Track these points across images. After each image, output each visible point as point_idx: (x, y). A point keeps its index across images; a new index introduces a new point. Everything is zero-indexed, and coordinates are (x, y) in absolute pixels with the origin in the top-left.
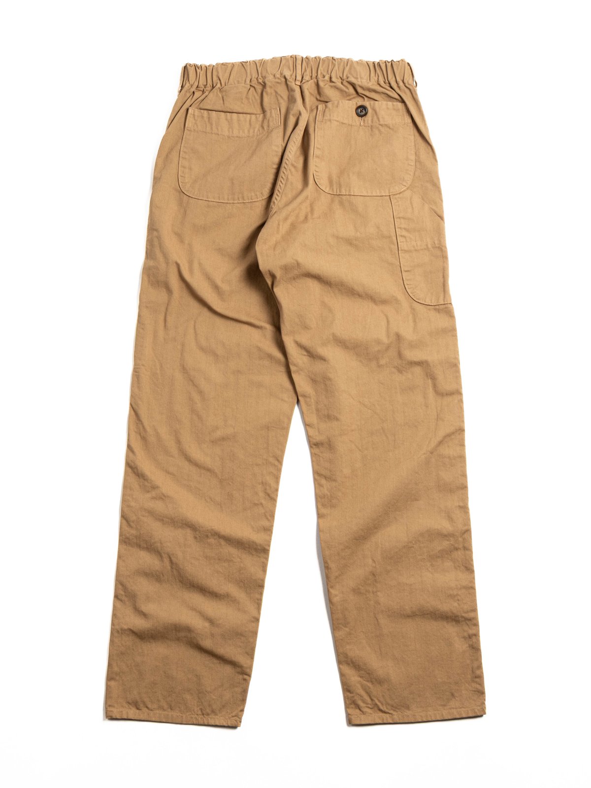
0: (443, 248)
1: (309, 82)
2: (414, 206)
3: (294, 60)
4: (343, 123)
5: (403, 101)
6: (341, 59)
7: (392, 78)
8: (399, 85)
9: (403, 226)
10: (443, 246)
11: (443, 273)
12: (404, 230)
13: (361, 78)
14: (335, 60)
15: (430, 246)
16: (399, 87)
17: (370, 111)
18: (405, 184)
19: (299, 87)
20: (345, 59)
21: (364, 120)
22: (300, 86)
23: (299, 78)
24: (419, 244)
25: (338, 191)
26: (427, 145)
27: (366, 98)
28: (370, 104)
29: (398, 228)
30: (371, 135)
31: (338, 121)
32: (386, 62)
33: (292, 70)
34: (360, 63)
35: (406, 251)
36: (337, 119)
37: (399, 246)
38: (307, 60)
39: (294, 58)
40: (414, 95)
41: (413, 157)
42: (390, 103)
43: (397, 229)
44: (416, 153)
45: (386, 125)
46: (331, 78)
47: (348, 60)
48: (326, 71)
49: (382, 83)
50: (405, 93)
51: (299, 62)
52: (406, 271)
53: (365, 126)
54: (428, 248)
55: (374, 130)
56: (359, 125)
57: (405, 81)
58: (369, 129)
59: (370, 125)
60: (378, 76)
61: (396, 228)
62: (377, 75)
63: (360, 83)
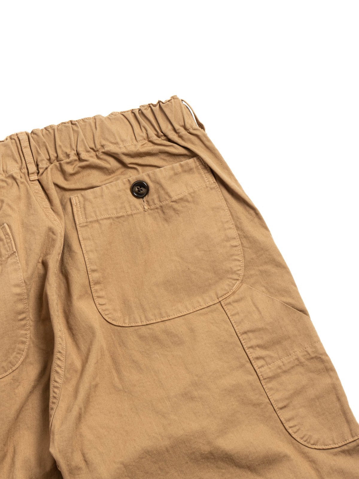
0: (323, 357)
1: (49, 169)
2: (260, 308)
3: (16, 143)
4: (118, 218)
5: (193, 155)
6: (83, 120)
7: (167, 127)
8: (181, 134)
9: (254, 342)
10: (321, 354)
11: (336, 394)
12: (257, 348)
13: (123, 141)
14: (75, 124)
15: (302, 359)
16: (180, 137)
17: (151, 185)
18: (235, 277)
19: (37, 182)
20: (89, 119)
21: (147, 201)
22: (38, 180)
23: (32, 168)
24: (286, 362)
25: (143, 318)
26: (248, 208)
27: (139, 168)
28: (148, 175)
29: (249, 348)
30: (166, 220)
31: (109, 218)
32: (150, 107)
33: (19, 160)
34: (113, 117)
35: (271, 379)
36: (108, 216)
37: (259, 375)
38: (35, 136)
39: (15, 139)
40: (207, 143)
41: (233, 233)
42: (177, 165)
43: (247, 351)
44: (236, 226)
45: (181, 199)
46: (78, 154)
47: (95, 118)
48: (69, 146)
49: (154, 138)
50: (193, 143)
51: (25, 143)
52: (281, 408)
53: (151, 209)
54: (301, 363)
55: (167, 211)
56: (142, 210)
57: (188, 126)
58: (160, 211)
59: (158, 206)
60: (146, 130)
61: (246, 349)
62: (143, 129)
63: (124, 150)
